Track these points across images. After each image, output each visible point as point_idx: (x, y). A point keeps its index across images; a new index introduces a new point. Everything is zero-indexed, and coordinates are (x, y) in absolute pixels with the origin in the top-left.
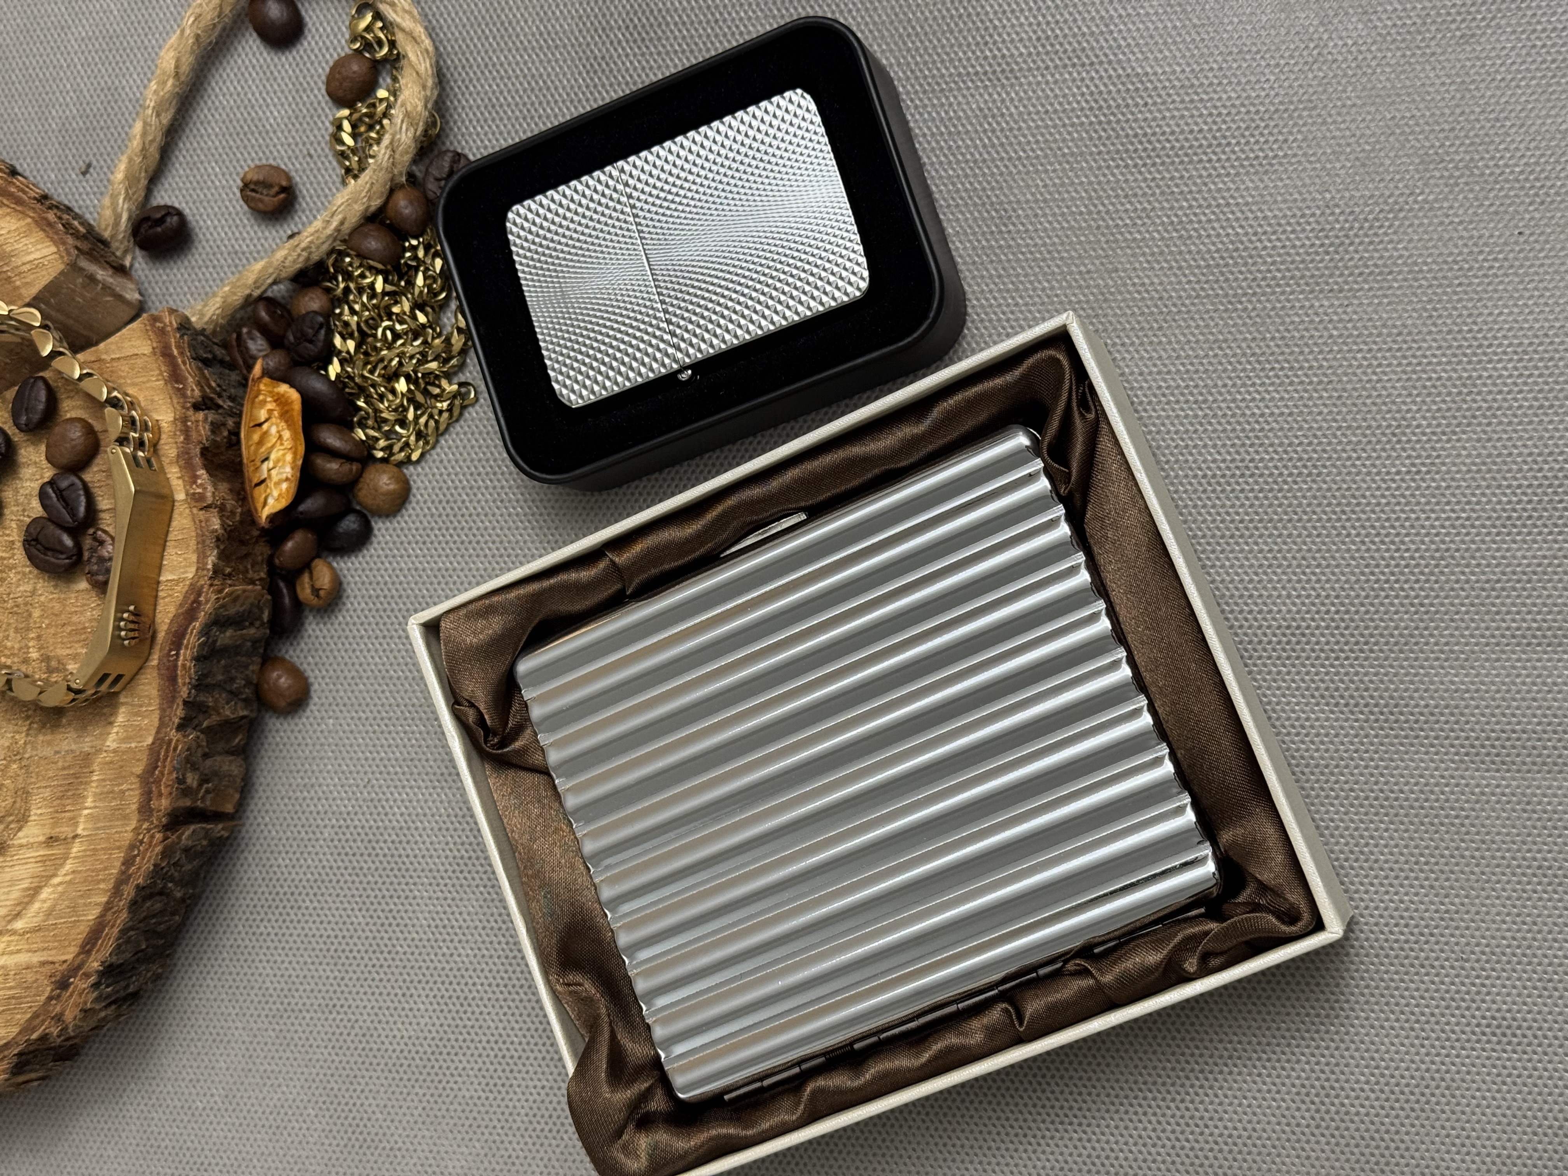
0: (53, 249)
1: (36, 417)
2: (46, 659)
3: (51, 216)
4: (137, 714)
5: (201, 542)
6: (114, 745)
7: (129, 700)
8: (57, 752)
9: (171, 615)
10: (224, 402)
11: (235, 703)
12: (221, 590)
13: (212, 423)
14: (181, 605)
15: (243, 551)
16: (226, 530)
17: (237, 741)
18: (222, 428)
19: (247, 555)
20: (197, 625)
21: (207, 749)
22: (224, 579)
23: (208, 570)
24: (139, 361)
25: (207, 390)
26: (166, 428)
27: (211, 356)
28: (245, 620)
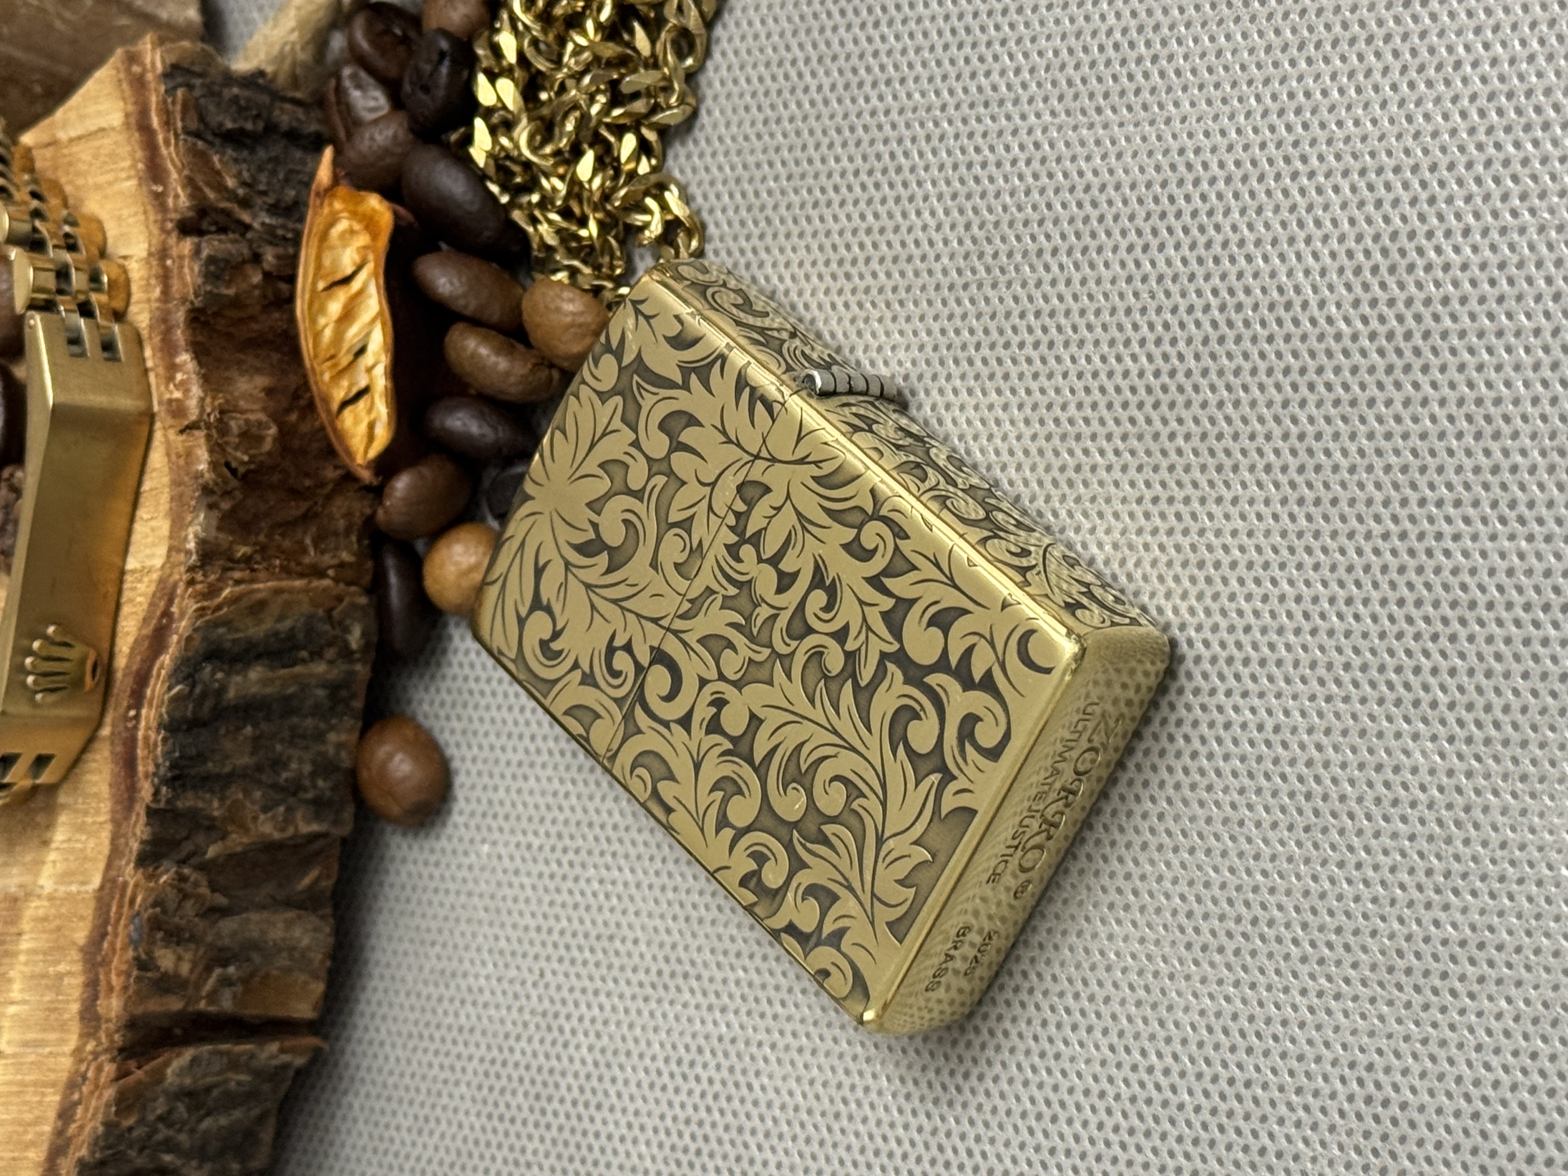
4: (82, 828)
6: (50, 887)
7: (72, 801)
9: (131, 639)
10: (255, 216)
11: (289, 809)
12: (212, 591)
13: (211, 260)
14: (145, 620)
15: (296, 509)
16: (234, 472)
17: (307, 881)
18: (249, 269)
19: (307, 518)
20: (166, 659)
21: (221, 900)
22: (226, 569)
23: (188, 553)
24: (107, 142)
25: (211, 195)
26: (137, 271)
27: (261, 125)
28: (298, 648)
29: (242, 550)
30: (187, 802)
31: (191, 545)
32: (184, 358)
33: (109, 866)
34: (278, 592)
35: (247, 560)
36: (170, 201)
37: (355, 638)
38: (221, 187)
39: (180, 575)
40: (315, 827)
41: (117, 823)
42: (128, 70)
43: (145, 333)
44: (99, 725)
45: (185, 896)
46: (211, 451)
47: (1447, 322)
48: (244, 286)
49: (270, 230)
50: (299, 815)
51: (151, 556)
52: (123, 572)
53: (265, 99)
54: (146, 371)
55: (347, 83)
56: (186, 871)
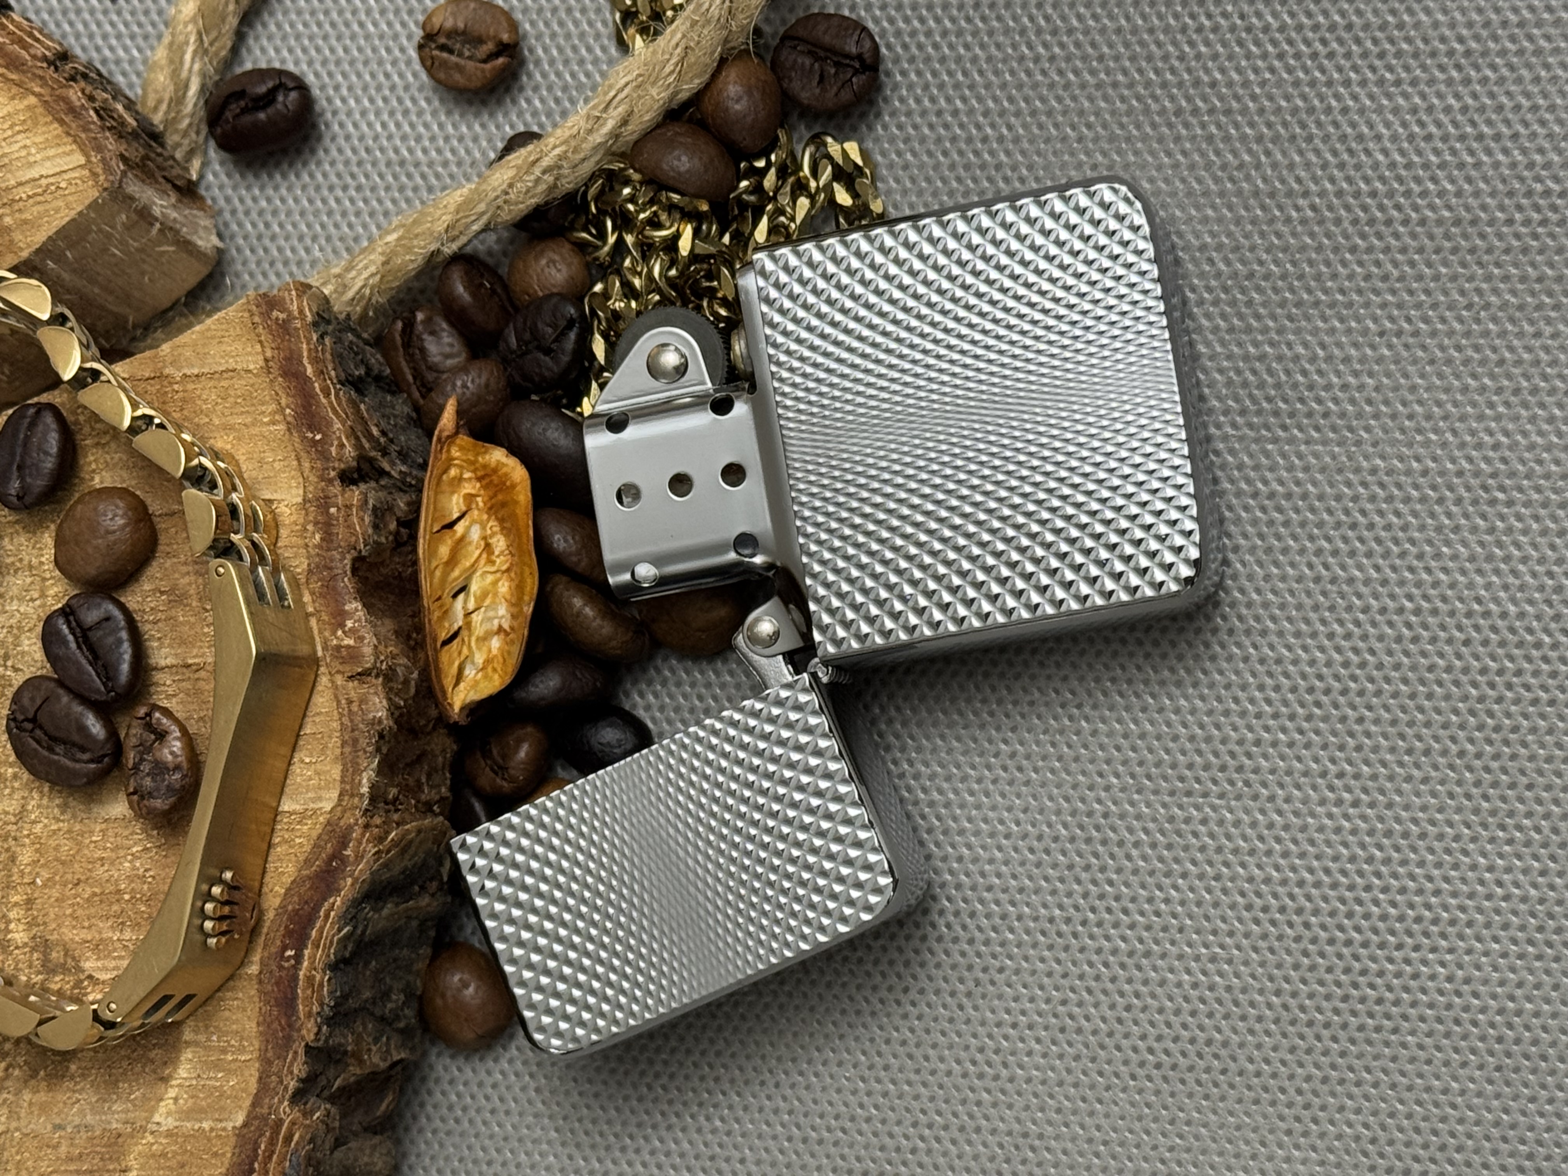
0: (79, 159)
1: (39, 484)
2: (43, 945)
3: (75, 94)
4: (217, 1066)
5: (350, 742)
6: (170, 1123)
7: (202, 1038)
8: (58, 1127)
9: (287, 880)
10: (392, 464)
11: (389, 1039)
12: (382, 836)
13: (375, 509)
14: (307, 862)
15: (417, 749)
16: (393, 716)
17: (384, 1106)
18: (388, 516)
19: (421, 756)
20: (337, 901)
22: (387, 812)
23: (362, 796)
24: (238, 384)
25: (365, 445)
26: (288, 516)
28: (413, 883)
31: (365, 790)
32: (354, 606)
33: (254, 1105)
34: (418, 832)
35: (397, 802)
36: (333, 450)
37: (446, 870)
38: (370, 437)
39: (353, 818)
40: (400, 1055)
41: (265, 1062)
42: (266, 315)
44: (243, 963)
45: (327, 1130)
46: (387, 698)
48: (387, 533)
49: (403, 477)
50: (394, 1044)
51: (320, 799)
52: (276, 813)
55: (420, 328)
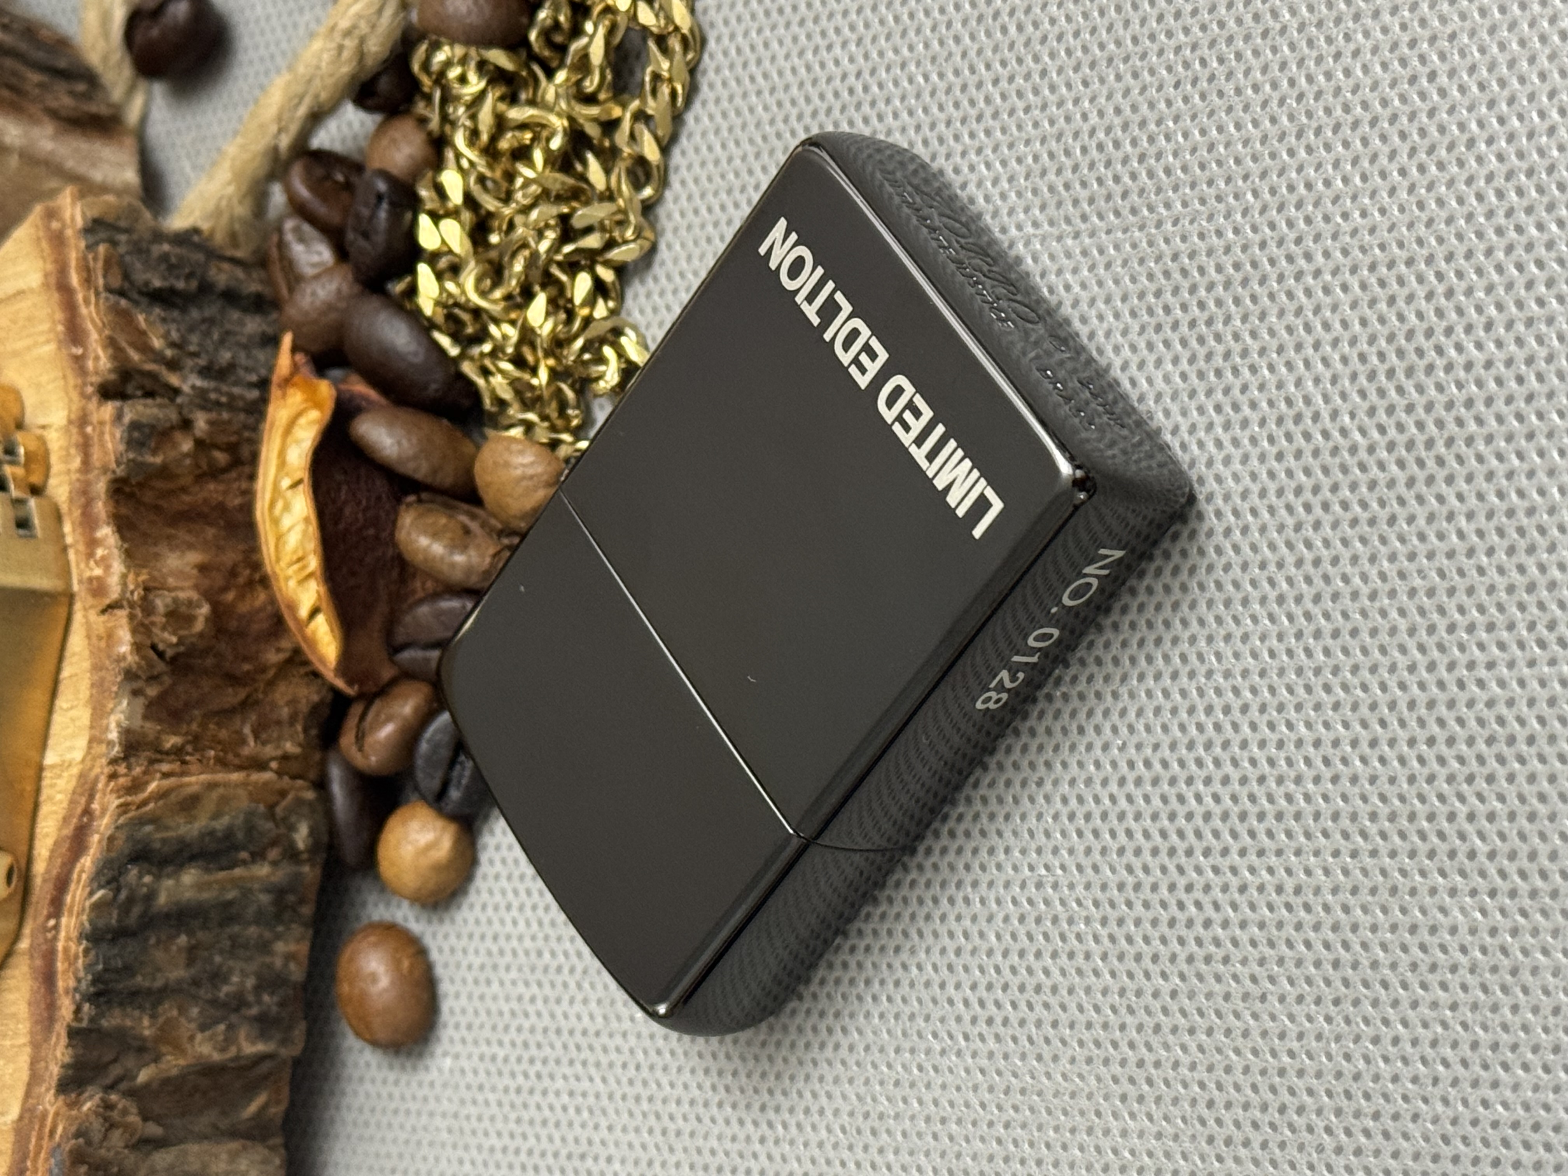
5: (98, 686)
9: (50, 841)
10: (184, 379)
11: (231, 1027)
12: (136, 787)
13: (135, 426)
14: (66, 820)
15: (232, 696)
16: (161, 655)
17: (253, 1108)
18: (178, 436)
19: (245, 705)
20: (87, 863)
21: (154, 1130)
22: (152, 762)
23: (110, 744)
24: (24, 306)
25: (135, 356)
26: (56, 441)
27: (194, 284)
28: (237, 848)
29: (172, 741)
30: (112, 1020)
31: (113, 735)
32: (106, 532)
33: (28, 1095)
34: (212, 786)
35: (178, 752)
36: (90, 364)
37: (301, 836)
38: (145, 348)
39: (101, 768)
40: (260, 1047)
41: (36, 1046)
42: (48, 228)
43: (64, 508)
44: (17, 937)
45: (111, 1126)
46: (134, 632)
47: (1472, 427)
48: (172, 454)
49: (202, 393)
50: (242, 1033)
51: (71, 749)
52: (41, 769)
53: (200, 257)
54: (65, 549)
55: (289, 237)
56: (114, 1097)
